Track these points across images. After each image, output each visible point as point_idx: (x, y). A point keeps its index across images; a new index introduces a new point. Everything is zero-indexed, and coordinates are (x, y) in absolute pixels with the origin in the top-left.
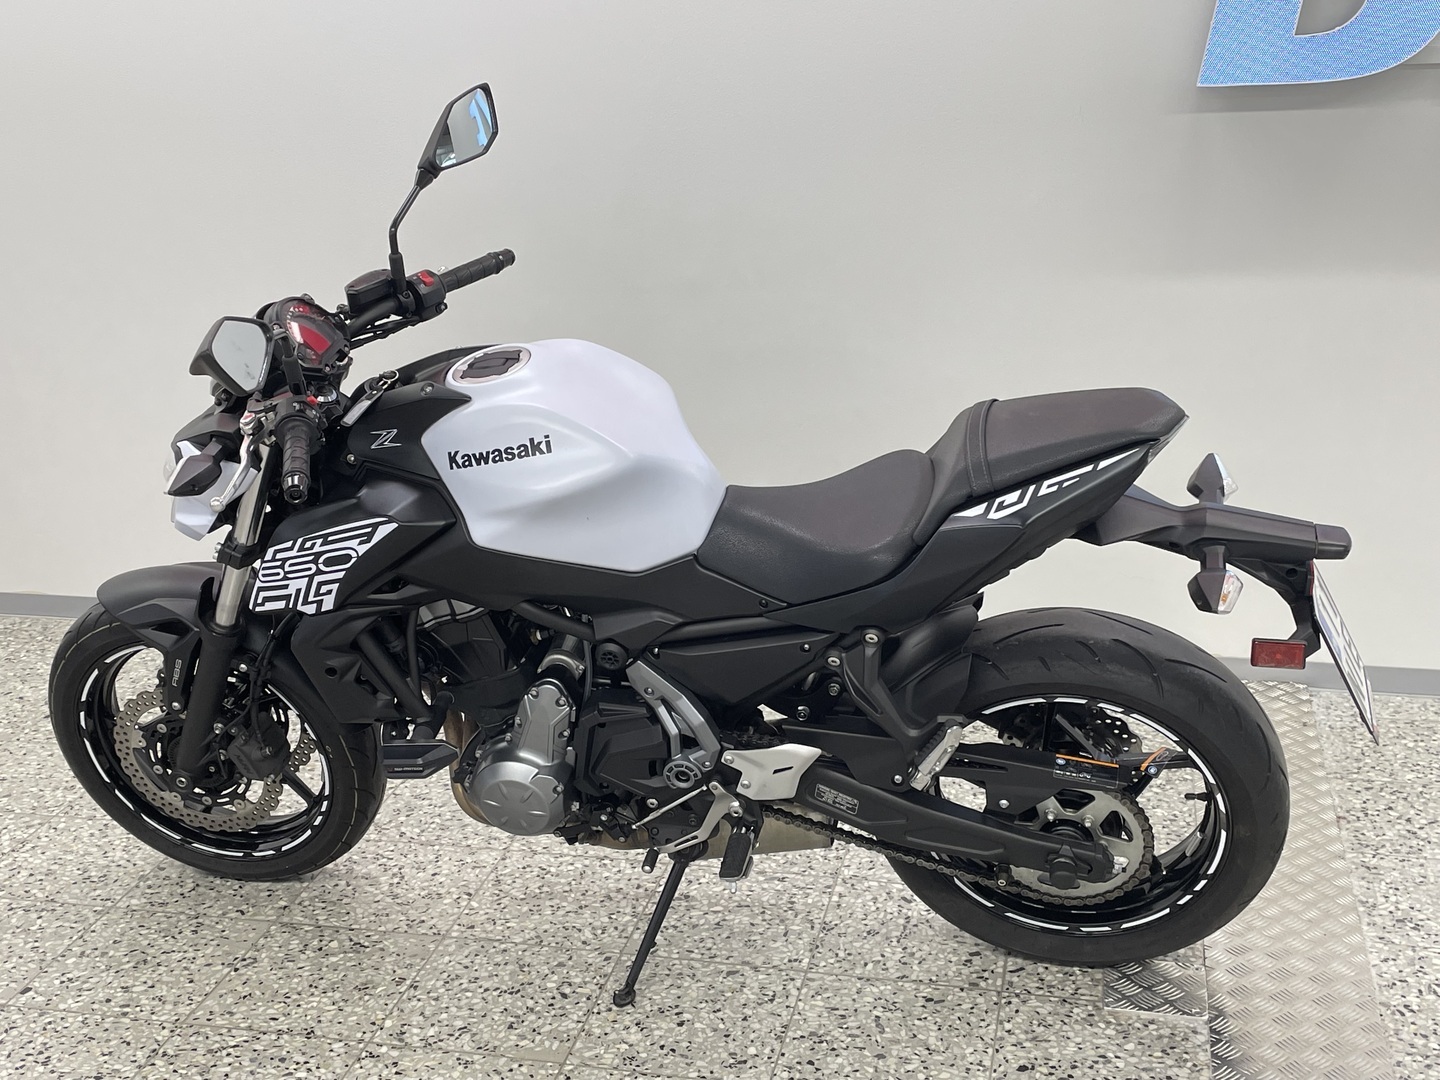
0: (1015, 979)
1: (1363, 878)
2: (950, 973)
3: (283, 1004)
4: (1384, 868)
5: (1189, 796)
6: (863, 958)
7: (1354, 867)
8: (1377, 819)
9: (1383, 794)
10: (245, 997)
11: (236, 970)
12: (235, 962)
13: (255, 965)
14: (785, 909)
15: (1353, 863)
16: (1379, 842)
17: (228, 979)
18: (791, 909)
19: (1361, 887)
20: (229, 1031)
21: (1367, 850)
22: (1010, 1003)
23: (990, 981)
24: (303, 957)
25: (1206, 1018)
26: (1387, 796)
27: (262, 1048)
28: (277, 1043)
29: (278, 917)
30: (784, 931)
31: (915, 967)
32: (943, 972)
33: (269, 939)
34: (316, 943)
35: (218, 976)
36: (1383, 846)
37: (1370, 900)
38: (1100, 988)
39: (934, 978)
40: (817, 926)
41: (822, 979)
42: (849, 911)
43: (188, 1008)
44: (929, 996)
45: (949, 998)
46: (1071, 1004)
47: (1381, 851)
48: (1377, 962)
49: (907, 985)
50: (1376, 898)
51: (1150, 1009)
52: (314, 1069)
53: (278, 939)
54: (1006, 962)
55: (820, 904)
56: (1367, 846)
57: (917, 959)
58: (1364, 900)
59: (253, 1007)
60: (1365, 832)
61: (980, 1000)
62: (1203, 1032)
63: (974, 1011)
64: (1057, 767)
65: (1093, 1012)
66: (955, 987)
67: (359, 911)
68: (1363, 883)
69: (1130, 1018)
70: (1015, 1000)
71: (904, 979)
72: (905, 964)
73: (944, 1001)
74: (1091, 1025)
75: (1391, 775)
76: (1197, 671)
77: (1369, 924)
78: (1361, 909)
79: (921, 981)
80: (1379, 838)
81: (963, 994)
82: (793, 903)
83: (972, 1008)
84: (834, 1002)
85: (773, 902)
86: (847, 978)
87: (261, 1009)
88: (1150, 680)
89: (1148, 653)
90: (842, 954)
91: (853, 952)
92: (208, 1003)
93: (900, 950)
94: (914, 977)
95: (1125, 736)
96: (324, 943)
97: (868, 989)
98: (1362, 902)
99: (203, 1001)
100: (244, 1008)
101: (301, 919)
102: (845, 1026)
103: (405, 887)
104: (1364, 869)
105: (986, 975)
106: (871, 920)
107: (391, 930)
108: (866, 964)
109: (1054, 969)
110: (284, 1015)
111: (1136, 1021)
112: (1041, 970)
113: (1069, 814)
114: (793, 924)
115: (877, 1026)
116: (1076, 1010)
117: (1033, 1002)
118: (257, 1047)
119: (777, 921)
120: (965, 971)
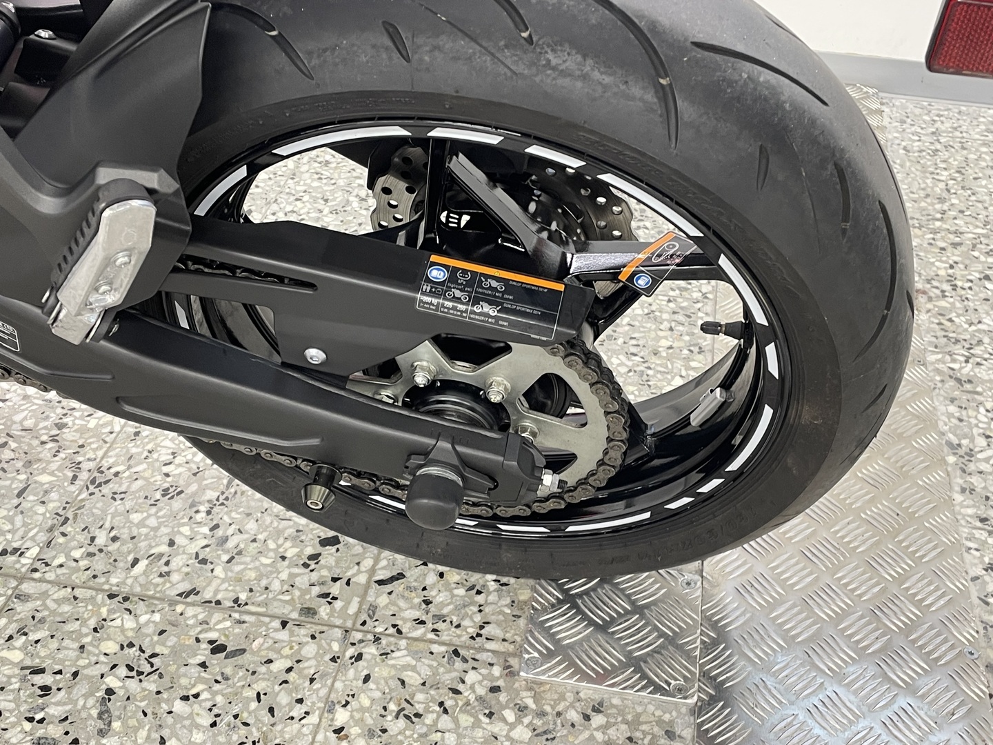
0: (383, 600)
1: (952, 400)
2: (276, 586)
4: (983, 382)
5: (710, 328)
6: (135, 548)
7: (938, 378)
8: (969, 294)
9: (976, 254)
14: (45, 438)
15: (938, 371)
16: (973, 336)
18: (54, 439)
19: (950, 415)
21: (958, 349)
22: (359, 657)
23: (338, 604)
25: (692, 701)
26: (982, 258)
30: (22, 486)
31: (219, 571)
32: (264, 583)
36: (980, 342)
37: (965, 442)
38: (522, 622)
39: (243, 597)
40: (84, 476)
41: (45, 595)
42: (149, 447)
44: (222, 640)
45: (255, 645)
46: (465, 660)
47: (977, 351)
48: (979, 571)
49: (190, 611)
50: (972, 440)
51: (600, 678)
54: (377, 560)
55: (108, 429)
56: (957, 341)
57: (228, 551)
58: (955, 441)
60: (953, 315)
61: (310, 649)
62: (684, 734)
63: (292, 676)
64: (427, 288)
65: (500, 683)
66: (273, 617)
68: (952, 409)
69: (562, 697)
70: (371, 651)
71: (191, 598)
72: (204, 562)
73: (244, 651)
74: (490, 715)
75: (986, 223)
76: (766, 76)
77: (963, 490)
78: (951, 459)
79: (218, 603)
80: (973, 328)
81: (283, 635)
82: (64, 426)
83: (289, 670)
84: (42, 655)
85: (29, 423)
86: (90, 593)
88: (650, 97)
89: (653, 25)
90: (101, 539)
91: (124, 534)
93: (205, 530)
94: (208, 595)
95: (601, 200)
97: (118, 622)
98: (949, 444)
102: (38, 717)
104: (952, 383)
105: (335, 589)
106: (180, 465)
108: (135, 562)
109: (454, 575)
111: (572, 706)
112: (431, 578)
113: (461, 371)
114: (44, 471)
115: (100, 716)
116: (471, 677)
117: (401, 657)
119: (19, 464)
120: (303, 579)
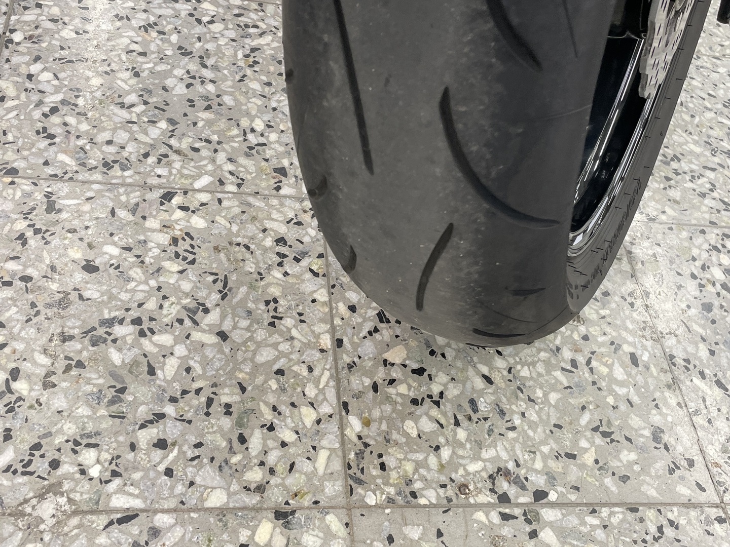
3: (594, 364)
10: (605, 435)
11: (540, 495)
12: (517, 512)
13: (511, 465)
17: (573, 497)
20: (697, 412)
24: (453, 391)
27: (702, 346)
28: (681, 331)
29: (325, 511)
33: (417, 485)
34: (402, 389)
35: (573, 521)
43: (682, 522)
52: (698, 263)
53: (409, 467)
59: (623, 407)
67: (265, 356)
87: (622, 391)
92: (653, 493)
96: (395, 373)
99: (649, 505)
100: (635, 421)
101: (323, 455)
103: (151, 305)
107: (321, 281)
110: (618, 348)
118: (703, 352)
